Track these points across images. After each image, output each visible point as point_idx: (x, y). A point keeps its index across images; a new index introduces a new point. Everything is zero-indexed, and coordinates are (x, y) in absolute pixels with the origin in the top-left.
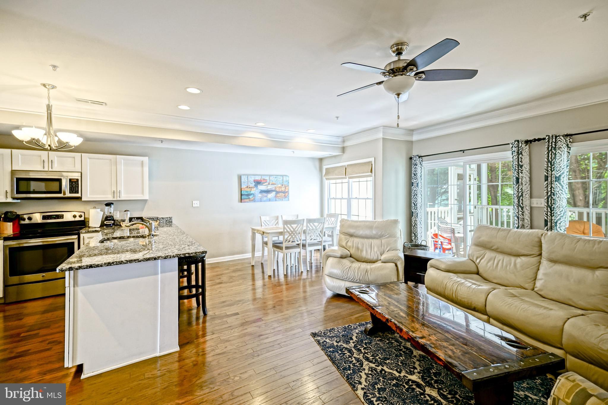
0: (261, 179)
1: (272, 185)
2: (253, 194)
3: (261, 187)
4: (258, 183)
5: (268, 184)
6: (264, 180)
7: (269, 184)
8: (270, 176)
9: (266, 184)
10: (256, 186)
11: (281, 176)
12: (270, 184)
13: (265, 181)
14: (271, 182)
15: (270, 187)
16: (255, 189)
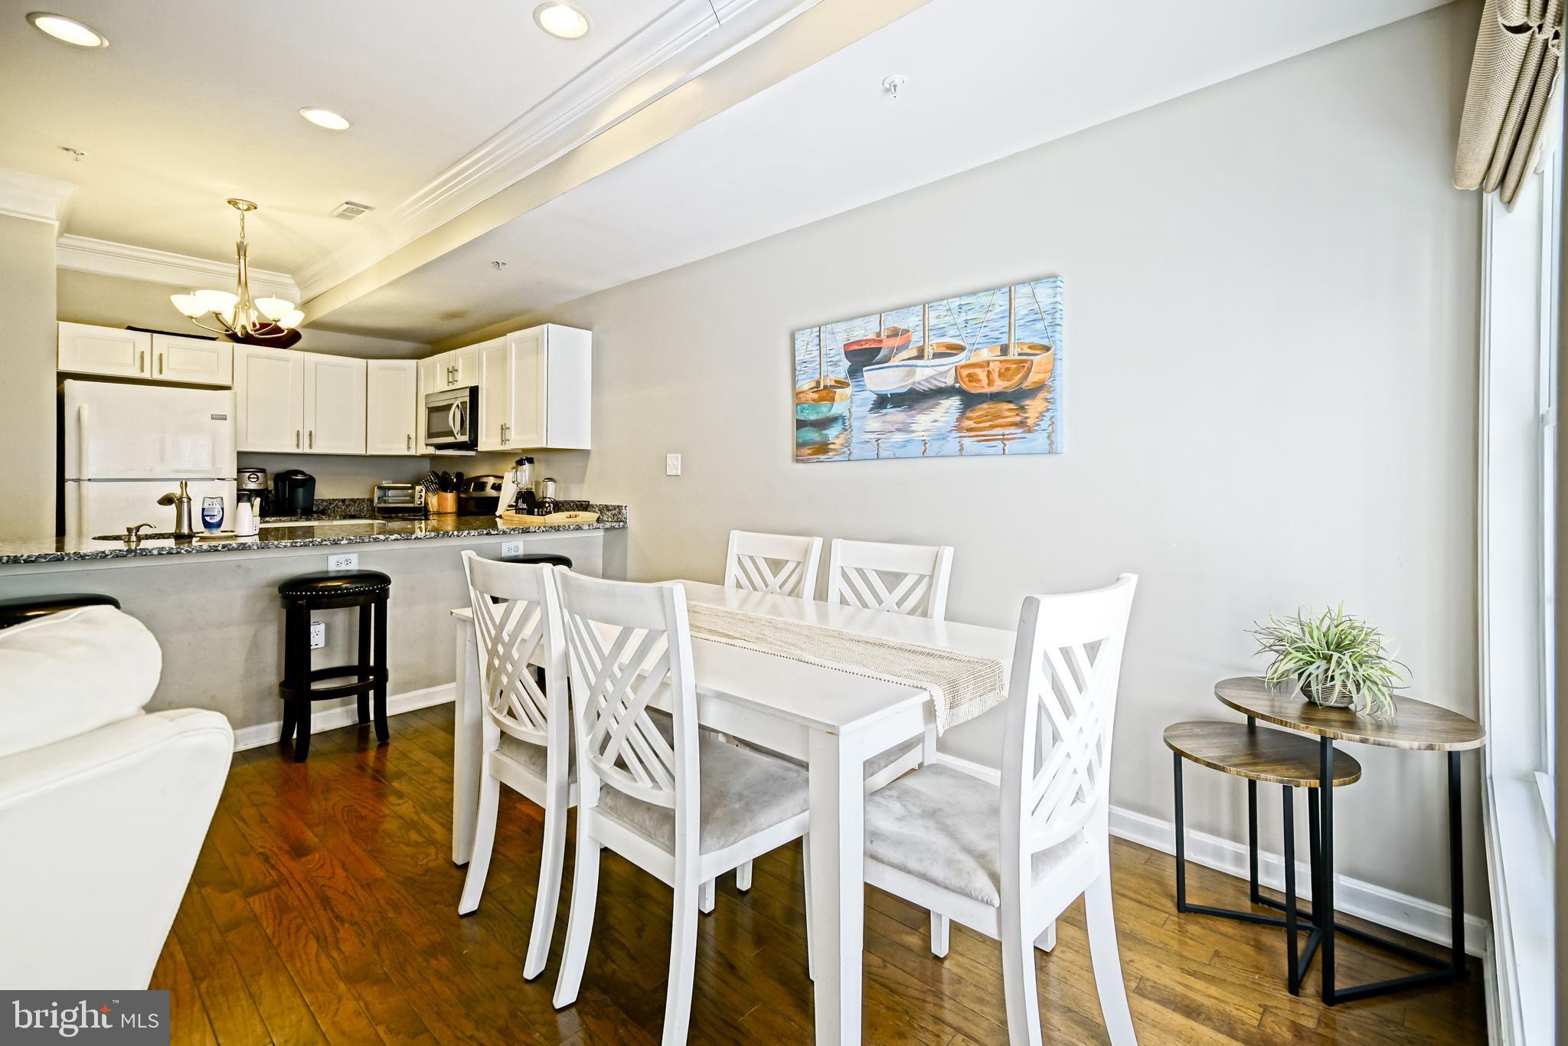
0: (879, 334)
1: (936, 356)
2: (843, 418)
3: (881, 380)
4: (862, 357)
5: (914, 353)
6: (895, 333)
7: (920, 356)
8: (926, 305)
9: (905, 354)
10: (854, 372)
11: (992, 289)
12: (929, 351)
13: (896, 342)
14: (934, 343)
15: (925, 374)
16: (848, 391)
